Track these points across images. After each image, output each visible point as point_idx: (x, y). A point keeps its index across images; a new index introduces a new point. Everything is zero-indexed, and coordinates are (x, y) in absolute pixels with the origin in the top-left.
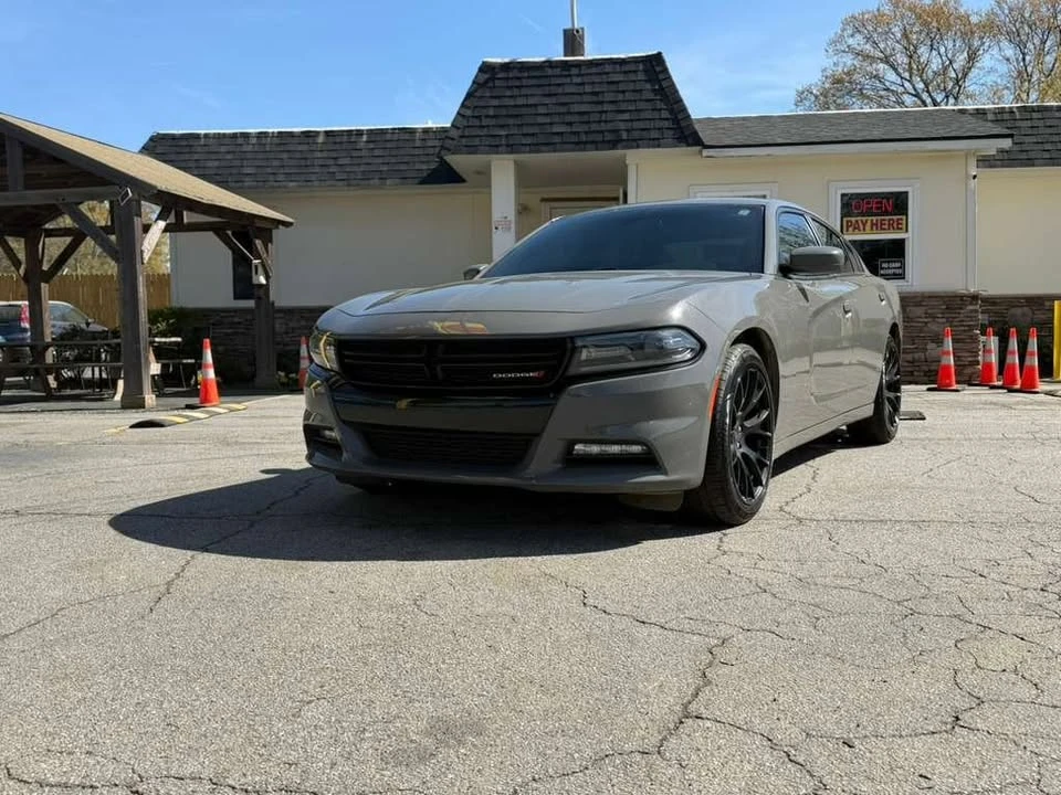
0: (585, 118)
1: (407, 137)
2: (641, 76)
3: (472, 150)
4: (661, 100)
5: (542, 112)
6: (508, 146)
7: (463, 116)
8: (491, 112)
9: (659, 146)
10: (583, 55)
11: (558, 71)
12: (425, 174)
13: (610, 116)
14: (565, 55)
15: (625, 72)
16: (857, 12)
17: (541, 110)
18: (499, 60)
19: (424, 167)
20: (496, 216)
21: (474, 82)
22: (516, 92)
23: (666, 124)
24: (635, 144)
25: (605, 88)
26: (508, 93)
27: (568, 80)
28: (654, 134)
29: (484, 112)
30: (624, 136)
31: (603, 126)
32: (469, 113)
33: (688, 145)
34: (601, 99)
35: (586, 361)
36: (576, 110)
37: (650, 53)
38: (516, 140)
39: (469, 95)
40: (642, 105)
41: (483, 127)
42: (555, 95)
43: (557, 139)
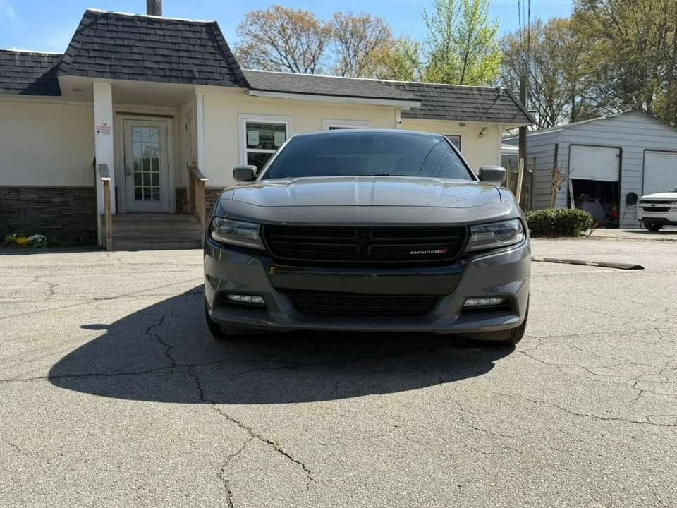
0: (168, 60)
1: (8, 57)
2: (205, 36)
3: (83, 73)
4: (219, 54)
5: (135, 51)
6: (111, 73)
7: (75, 48)
8: (96, 47)
9: (221, 85)
10: (161, 15)
11: (145, 24)
12: (25, 87)
13: (185, 61)
14: (148, 14)
15: (194, 32)
16: (255, 10)
17: (135, 50)
18: (100, 11)
19: (25, 81)
20: (98, 123)
21: (81, 24)
22: (114, 35)
23: (224, 70)
24: (204, 81)
25: (180, 40)
26: (109, 35)
27: (153, 32)
28: (217, 77)
29: (91, 46)
30: (197, 75)
31: (181, 67)
32: (79, 46)
33: (241, 86)
34: (177, 48)
35: (477, 241)
36: (160, 53)
37: (209, 21)
38: (117, 69)
39: (78, 33)
40: (207, 56)
41: (91, 57)
42: (145, 40)
43: (149, 72)
